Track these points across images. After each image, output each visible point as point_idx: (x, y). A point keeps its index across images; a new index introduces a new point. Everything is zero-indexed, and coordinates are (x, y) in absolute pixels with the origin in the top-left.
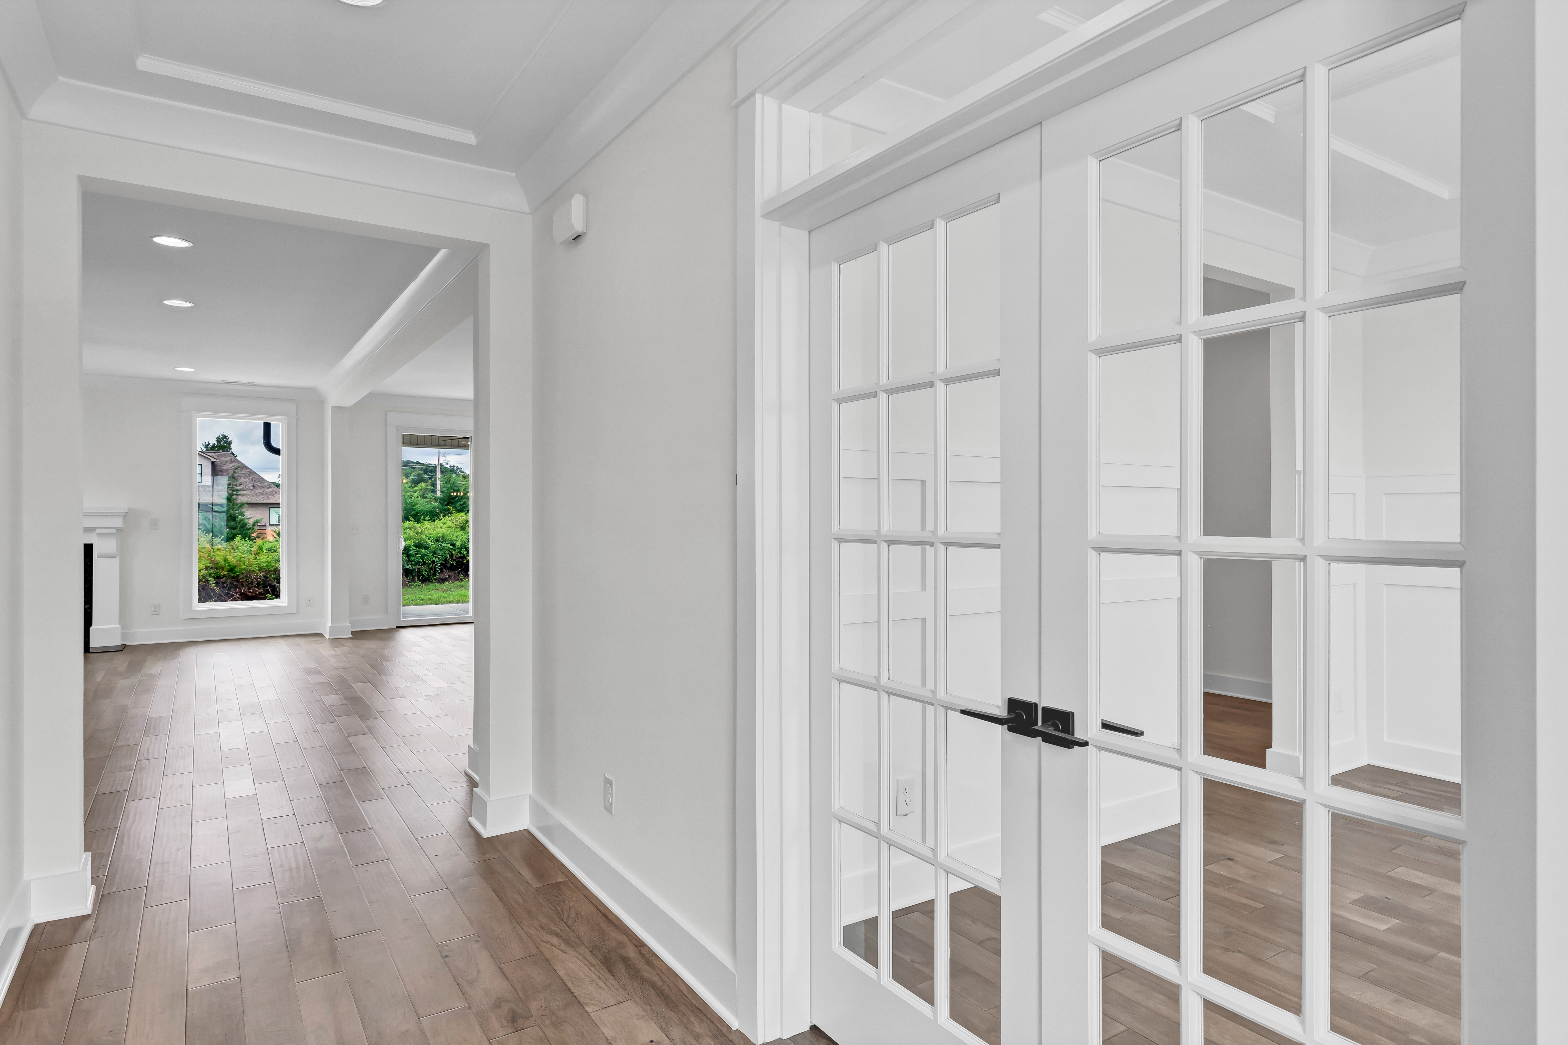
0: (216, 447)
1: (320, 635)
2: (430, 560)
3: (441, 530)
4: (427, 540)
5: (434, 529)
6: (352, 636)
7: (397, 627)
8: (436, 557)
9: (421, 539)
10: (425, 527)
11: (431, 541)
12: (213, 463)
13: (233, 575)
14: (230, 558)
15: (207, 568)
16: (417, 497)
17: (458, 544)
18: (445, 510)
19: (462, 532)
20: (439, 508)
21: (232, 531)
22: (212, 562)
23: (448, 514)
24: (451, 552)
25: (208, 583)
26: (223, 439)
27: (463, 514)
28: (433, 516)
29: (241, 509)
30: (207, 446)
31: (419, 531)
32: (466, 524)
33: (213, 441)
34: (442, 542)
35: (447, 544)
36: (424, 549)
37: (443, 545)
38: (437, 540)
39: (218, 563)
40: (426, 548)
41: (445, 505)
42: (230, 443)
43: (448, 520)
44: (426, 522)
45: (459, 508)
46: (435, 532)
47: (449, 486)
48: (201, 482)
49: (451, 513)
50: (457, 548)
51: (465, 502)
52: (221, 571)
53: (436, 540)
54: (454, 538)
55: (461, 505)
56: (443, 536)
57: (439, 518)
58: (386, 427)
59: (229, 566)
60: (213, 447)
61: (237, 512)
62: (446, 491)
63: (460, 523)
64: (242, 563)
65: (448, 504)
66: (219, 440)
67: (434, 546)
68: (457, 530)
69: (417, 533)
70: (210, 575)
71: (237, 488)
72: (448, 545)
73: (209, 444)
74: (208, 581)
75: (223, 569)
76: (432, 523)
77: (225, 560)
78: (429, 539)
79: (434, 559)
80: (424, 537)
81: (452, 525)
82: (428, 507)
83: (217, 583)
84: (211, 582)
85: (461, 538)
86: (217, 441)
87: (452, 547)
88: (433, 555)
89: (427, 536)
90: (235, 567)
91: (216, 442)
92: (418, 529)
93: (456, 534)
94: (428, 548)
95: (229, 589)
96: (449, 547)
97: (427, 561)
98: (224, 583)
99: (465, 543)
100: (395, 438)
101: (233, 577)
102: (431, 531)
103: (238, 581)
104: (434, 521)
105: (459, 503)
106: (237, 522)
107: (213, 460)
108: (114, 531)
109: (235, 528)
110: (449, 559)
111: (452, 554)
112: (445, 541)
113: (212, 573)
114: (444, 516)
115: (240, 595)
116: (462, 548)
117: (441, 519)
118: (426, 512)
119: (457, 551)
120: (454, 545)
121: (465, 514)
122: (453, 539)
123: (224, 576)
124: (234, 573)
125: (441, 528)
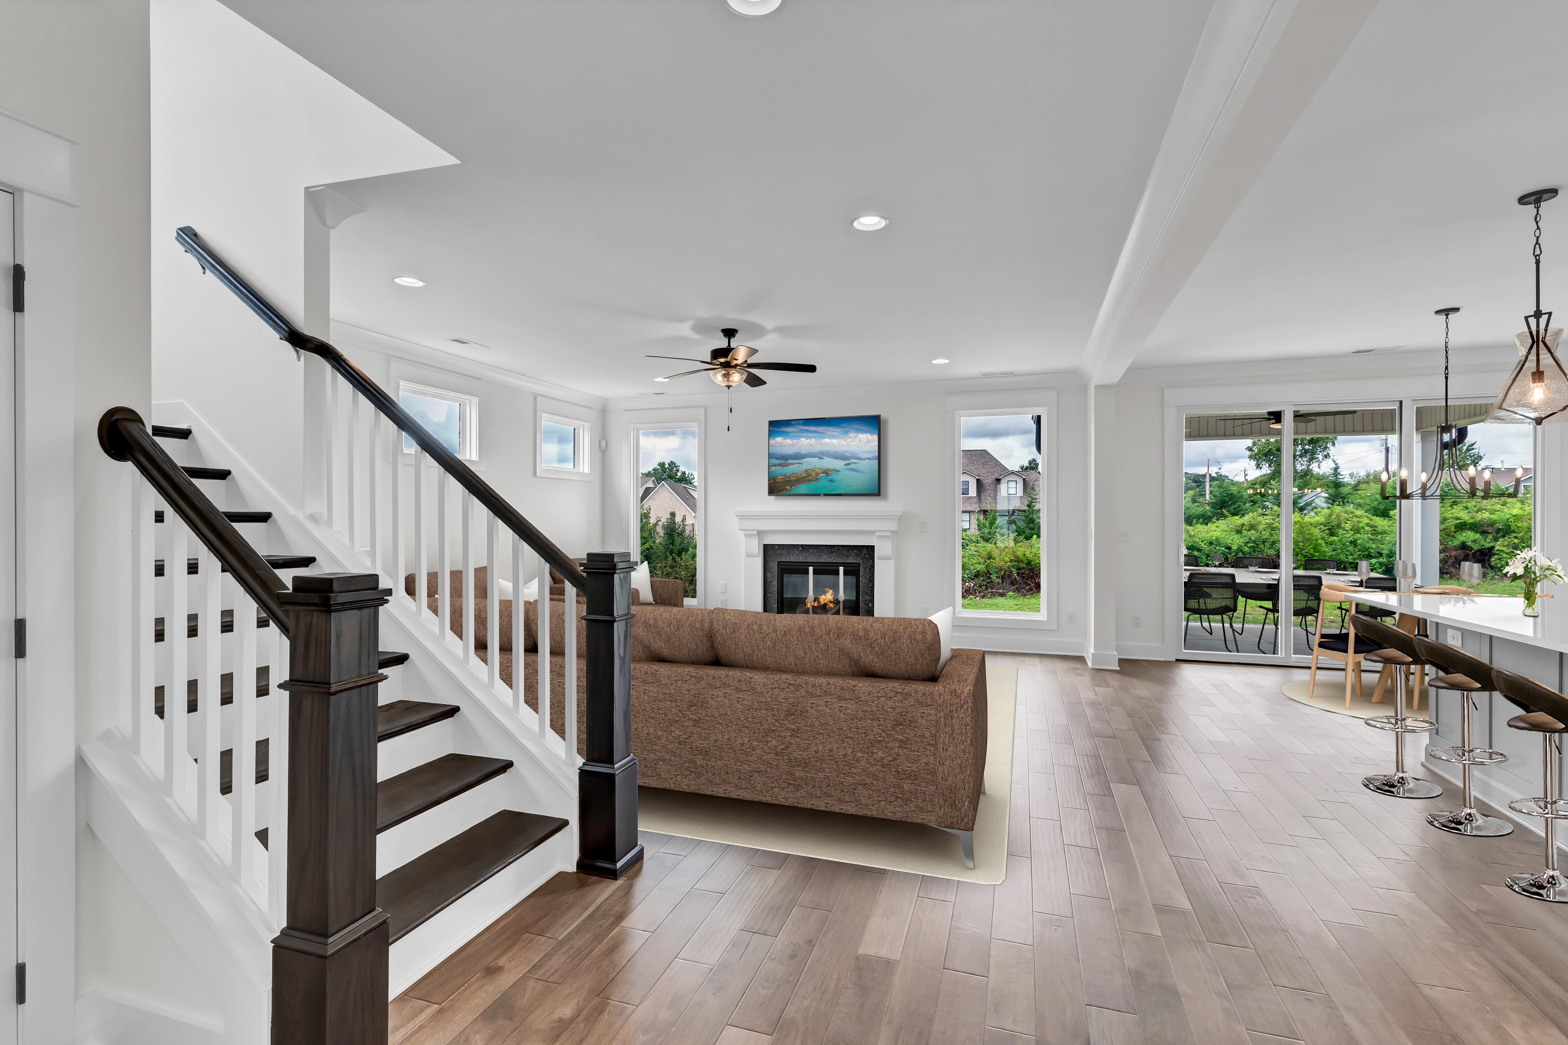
0: (1028, 468)
1: (1081, 659)
2: (1204, 562)
3: (1214, 533)
4: (1200, 543)
5: (1207, 532)
6: (1118, 668)
7: (1177, 660)
8: (1210, 560)
9: (1195, 542)
10: (1198, 530)
11: (1205, 544)
12: (1024, 479)
13: (1030, 567)
14: (1028, 553)
15: (1011, 561)
16: (1189, 501)
17: (1235, 547)
18: (1218, 513)
19: (1238, 536)
20: (1211, 512)
21: (1032, 531)
22: (1015, 556)
23: (1221, 517)
24: (1226, 555)
25: (1012, 573)
26: (1033, 462)
27: (1237, 517)
28: (1205, 519)
29: (1038, 513)
30: (1022, 468)
31: (1192, 534)
32: (1242, 527)
33: (1026, 464)
34: (1216, 545)
35: (1222, 547)
36: (1197, 552)
37: (1218, 548)
38: (1211, 543)
39: (1019, 558)
40: (1199, 550)
41: (1218, 509)
42: (1037, 465)
43: (1222, 524)
44: (1199, 526)
45: (1233, 511)
46: (1208, 535)
47: (1222, 490)
48: (1016, 494)
49: (1225, 517)
50: (1233, 552)
51: (1239, 505)
52: (1021, 564)
53: (1209, 543)
54: (1230, 541)
55: (1234, 508)
56: (1217, 540)
57: (1211, 521)
58: (1163, 408)
59: (1027, 560)
60: (1027, 468)
61: (1035, 516)
62: (1219, 496)
63: (1236, 527)
64: (1036, 558)
65: (1221, 508)
66: (1030, 463)
67: (1208, 549)
68: (1232, 533)
69: (1190, 536)
70: (1013, 566)
71: (1035, 497)
72: (1223, 549)
73: (1024, 466)
74: (1011, 572)
75: (1022, 562)
76: (1205, 527)
77: (1024, 555)
78: (1202, 542)
79: (1207, 562)
80: (1197, 540)
81: (1226, 529)
82: (1200, 510)
83: (1018, 574)
84: (1014, 572)
85: (1238, 541)
86: (1029, 463)
87: (1227, 550)
88: (1206, 558)
89: (1200, 539)
90: (1031, 561)
91: (1028, 465)
92: (1191, 532)
93: (1231, 538)
94: (1202, 550)
95: (1027, 579)
96: (1224, 551)
97: (1201, 563)
98: (1023, 574)
99: (1242, 547)
100: (1176, 424)
101: (1030, 569)
102: (1204, 535)
103: (1033, 573)
104: (1207, 524)
105: (1233, 506)
106: (1035, 524)
107: (1024, 477)
108: (889, 534)
109: (1033, 529)
110: (1224, 562)
111: (1227, 557)
112: (1219, 545)
113: (1014, 565)
114: (1218, 520)
115: (1035, 584)
116: (1239, 552)
117: (1215, 522)
118: (1199, 515)
119: (1232, 555)
120: (1229, 548)
121: (1240, 517)
122: (1228, 542)
123: (1023, 568)
124: (1031, 566)
125: (1214, 531)
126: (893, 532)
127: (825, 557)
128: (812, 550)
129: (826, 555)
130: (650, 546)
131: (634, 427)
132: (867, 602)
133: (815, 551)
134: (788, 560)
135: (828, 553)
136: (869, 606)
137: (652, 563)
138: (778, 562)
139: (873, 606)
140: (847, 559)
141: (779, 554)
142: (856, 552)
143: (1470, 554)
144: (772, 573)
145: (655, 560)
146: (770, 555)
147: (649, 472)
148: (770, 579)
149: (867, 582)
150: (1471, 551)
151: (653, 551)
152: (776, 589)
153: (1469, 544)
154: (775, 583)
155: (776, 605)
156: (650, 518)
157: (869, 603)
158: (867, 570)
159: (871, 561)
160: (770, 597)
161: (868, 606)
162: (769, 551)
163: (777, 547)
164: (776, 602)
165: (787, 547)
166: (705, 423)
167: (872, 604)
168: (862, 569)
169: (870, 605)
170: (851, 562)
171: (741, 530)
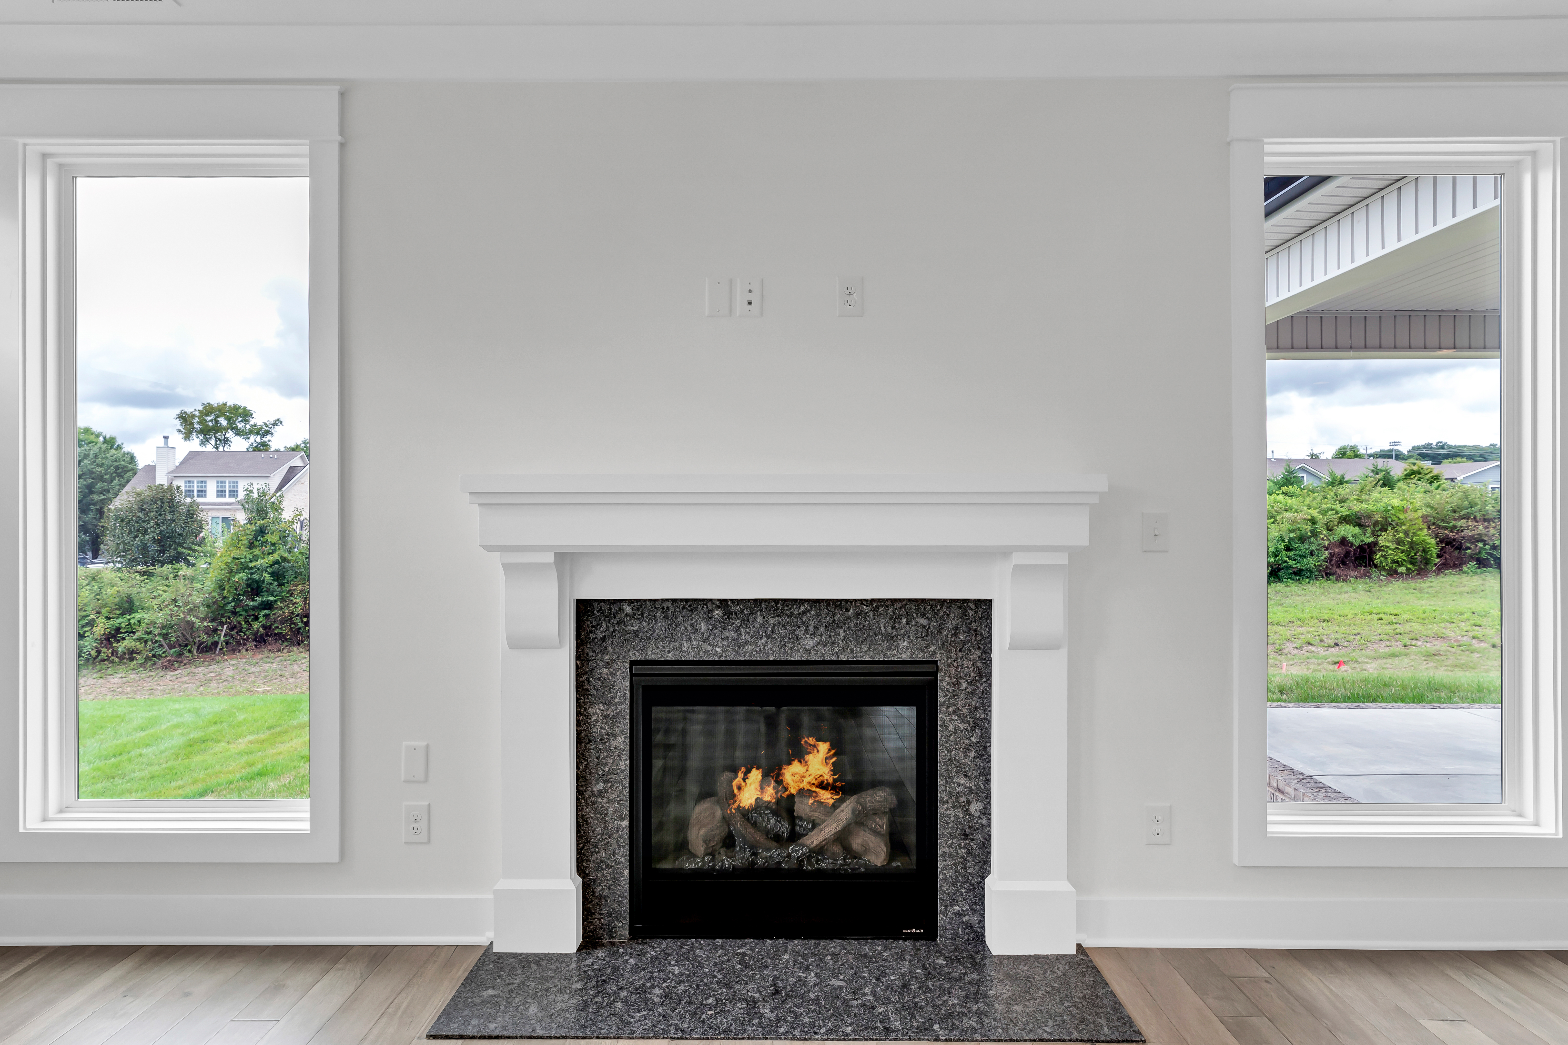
108: (1051, 559)
126: (1074, 553)
127: (809, 642)
128: (760, 620)
129: (813, 634)
130: (281, 557)
131: (44, 156)
132: (963, 799)
133: (772, 621)
134: (670, 657)
135: (822, 629)
136: (969, 814)
137: (286, 585)
138: (633, 663)
139: (986, 812)
140: (890, 648)
141: (636, 634)
142: (923, 622)
143: (1351, 551)
144: (608, 703)
145: (291, 581)
146: (603, 639)
147: (297, 446)
148: (599, 728)
149: (962, 726)
150: (1351, 547)
151: (286, 565)
152: (624, 763)
153: (1351, 539)
154: (620, 739)
155: (626, 823)
156: (282, 510)
157: (969, 803)
158: (964, 685)
159: (978, 653)
160: (600, 794)
161: (967, 812)
162: (599, 625)
163: (627, 609)
164: (626, 812)
165: (665, 609)
166: (342, 145)
167: (980, 806)
168: (943, 683)
169: (975, 808)
170: (905, 656)
171: (489, 548)
